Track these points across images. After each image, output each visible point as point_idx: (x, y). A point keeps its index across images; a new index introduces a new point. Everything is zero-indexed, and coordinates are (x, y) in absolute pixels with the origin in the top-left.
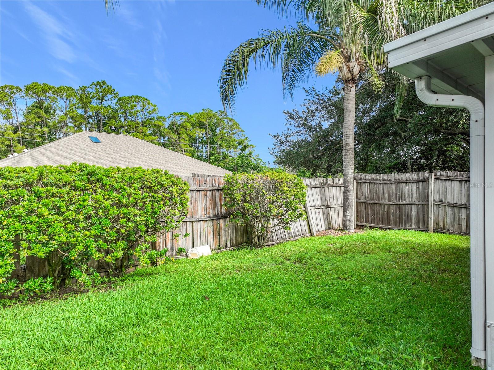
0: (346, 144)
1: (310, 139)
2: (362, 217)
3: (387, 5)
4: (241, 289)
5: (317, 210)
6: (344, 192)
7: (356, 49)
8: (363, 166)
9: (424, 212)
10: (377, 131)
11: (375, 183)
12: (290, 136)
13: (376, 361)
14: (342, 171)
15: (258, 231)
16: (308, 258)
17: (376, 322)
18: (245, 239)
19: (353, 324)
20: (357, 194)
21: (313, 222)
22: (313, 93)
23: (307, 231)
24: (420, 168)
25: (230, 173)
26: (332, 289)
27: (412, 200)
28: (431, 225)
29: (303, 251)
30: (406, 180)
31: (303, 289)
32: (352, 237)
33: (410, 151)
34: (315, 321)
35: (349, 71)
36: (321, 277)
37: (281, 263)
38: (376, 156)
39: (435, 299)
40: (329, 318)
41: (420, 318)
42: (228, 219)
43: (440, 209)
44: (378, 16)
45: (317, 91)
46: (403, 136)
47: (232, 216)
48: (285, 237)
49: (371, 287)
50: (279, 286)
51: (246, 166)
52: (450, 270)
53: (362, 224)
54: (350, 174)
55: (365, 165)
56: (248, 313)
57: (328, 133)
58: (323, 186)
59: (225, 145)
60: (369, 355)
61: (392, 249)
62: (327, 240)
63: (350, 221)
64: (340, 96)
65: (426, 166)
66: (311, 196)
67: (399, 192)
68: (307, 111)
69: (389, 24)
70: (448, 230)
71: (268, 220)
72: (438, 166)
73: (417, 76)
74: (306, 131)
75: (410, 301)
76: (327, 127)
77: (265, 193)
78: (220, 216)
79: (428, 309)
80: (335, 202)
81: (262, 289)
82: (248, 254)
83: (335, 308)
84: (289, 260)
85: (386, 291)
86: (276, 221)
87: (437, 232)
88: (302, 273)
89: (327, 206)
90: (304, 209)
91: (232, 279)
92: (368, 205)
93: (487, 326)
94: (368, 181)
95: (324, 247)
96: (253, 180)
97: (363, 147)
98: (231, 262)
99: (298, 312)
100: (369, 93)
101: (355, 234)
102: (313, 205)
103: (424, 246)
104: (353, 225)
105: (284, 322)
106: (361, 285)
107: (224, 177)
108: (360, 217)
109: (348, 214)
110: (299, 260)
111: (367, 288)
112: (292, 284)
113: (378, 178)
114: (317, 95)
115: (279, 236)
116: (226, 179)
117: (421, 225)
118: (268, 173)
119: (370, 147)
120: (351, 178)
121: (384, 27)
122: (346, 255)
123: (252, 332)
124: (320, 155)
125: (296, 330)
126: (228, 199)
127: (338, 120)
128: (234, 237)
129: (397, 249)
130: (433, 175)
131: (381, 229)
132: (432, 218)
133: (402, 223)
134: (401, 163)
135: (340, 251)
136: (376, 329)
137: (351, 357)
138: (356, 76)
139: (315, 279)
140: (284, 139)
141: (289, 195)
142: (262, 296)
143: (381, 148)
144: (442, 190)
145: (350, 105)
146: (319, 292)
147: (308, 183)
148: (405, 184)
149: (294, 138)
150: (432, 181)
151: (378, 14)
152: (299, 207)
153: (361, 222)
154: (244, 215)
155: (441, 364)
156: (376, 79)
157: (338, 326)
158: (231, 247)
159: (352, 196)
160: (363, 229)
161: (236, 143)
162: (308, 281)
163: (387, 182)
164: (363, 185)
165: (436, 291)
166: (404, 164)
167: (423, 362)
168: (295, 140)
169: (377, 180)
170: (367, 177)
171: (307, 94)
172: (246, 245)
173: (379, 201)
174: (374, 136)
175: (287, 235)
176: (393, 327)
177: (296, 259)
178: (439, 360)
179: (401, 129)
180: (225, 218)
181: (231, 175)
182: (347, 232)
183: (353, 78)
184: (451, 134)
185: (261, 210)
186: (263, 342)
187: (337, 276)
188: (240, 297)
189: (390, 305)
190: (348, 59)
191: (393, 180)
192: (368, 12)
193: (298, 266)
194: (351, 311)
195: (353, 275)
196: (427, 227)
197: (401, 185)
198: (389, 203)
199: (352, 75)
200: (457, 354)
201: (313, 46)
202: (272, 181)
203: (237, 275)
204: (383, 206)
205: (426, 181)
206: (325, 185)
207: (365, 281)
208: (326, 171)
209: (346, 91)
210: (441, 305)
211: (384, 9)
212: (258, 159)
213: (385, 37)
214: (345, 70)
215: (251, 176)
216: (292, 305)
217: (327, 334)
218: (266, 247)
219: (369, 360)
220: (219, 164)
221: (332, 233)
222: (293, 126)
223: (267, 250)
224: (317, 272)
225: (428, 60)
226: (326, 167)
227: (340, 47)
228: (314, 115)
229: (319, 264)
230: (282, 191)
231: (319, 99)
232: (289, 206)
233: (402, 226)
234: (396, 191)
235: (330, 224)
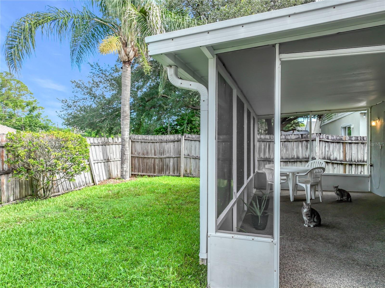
0: (124, 111)
1: (94, 106)
2: (135, 168)
3: (153, 10)
4: (22, 239)
5: (99, 164)
6: (122, 149)
7: (131, 39)
8: (137, 129)
9: (177, 163)
10: (148, 103)
11: (145, 142)
12: (77, 102)
13: (139, 277)
14: (120, 133)
15: (43, 184)
16: (90, 204)
17: (141, 247)
18: (30, 192)
19: (124, 251)
20: (132, 150)
21: (96, 173)
22: (98, 68)
23: (91, 181)
24: (177, 132)
25: (14, 131)
26: (109, 227)
27: (170, 155)
28: (182, 172)
29: (86, 198)
30: (167, 140)
31: (84, 231)
32: (127, 184)
33: (170, 120)
34: (92, 255)
35: (126, 54)
36: (100, 218)
37: (65, 211)
38: (146, 122)
39: (182, 223)
40: (105, 250)
41: (172, 238)
42: (10, 175)
43: (188, 160)
44: (147, 17)
45: (100, 67)
46: (165, 108)
47: (15, 172)
48: (70, 187)
49: (139, 221)
50: (62, 230)
51: (34, 126)
52: (192, 202)
53: (136, 173)
54: (126, 135)
55: (139, 129)
56: (27, 260)
57: (110, 102)
58: (105, 144)
59: (11, 105)
60: (134, 273)
61: (156, 191)
62: (107, 188)
63: (126, 171)
64: (120, 73)
65: (180, 130)
66: (94, 152)
67: (162, 149)
68: (92, 82)
69: (155, 24)
70: (192, 175)
71: (53, 174)
72: (188, 131)
73: (169, 65)
74: (91, 99)
75: (166, 227)
76: (110, 97)
77: (51, 150)
78: (2, 172)
79: (177, 231)
80: (115, 157)
81: (44, 236)
82: (32, 206)
83: (110, 242)
84: (72, 207)
85: (150, 222)
86: (61, 174)
87: (186, 176)
88: (83, 217)
89: (108, 161)
90: (88, 163)
91: (13, 231)
92: (140, 159)
93: (208, 236)
94: (140, 141)
95: (104, 194)
96: (38, 138)
97: (137, 115)
98: (14, 215)
99: (78, 250)
100: (141, 74)
101: (130, 181)
102: (96, 159)
103: (177, 187)
104: (128, 175)
105: (63, 261)
106: (131, 220)
107: (7, 135)
108: (134, 168)
109: (125, 166)
110: (82, 206)
111: (136, 222)
112: (73, 228)
113: (147, 138)
114: (100, 70)
115: (65, 188)
116: (9, 137)
117: (176, 172)
118: (54, 132)
119: (142, 115)
120: (127, 138)
121: (152, 26)
122: (121, 199)
123: (30, 278)
124: (103, 119)
125: (75, 266)
126: (10, 156)
127: (118, 92)
128: (17, 191)
129: (159, 190)
130: (183, 136)
131: (149, 176)
132: (183, 167)
133: (164, 171)
134: (164, 128)
135: (117, 195)
136: (141, 252)
137: (121, 279)
138: (131, 60)
139: (94, 221)
140: (71, 103)
141: (74, 152)
142: (44, 242)
143: (149, 116)
144: (189, 147)
145: (127, 81)
146: (97, 230)
147: (92, 142)
148: (166, 143)
149: (81, 104)
150: (183, 141)
151: (147, 15)
152: (83, 162)
153: (134, 172)
154: (28, 170)
155: (183, 268)
156: (146, 64)
157: (112, 256)
158: (14, 200)
159: (128, 152)
160: (136, 177)
161: (24, 104)
162: (88, 223)
163: (154, 141)
164: (136, 144)
165: (183, 218)
166: (166, 129)
167: (171, 270)
168: (82, 105)
169: (146, 140)
170: (140, 138)
171: (92, 68)
172: (30, 198)
173: (148, 155)
174: (145, 107)
175: (72, 186)
176: (153, 248)
177: (79, 206)
178: (181, 265)
179: (164, 103)
180: (7, 174)
181: (15, 133)
182: (124, 180)
183: (129, 61)
184: (195, 109)
185: (46, 165)
186: (42, 284)
187: (113, 216)
188: (20, 247)
189: (152, 232)
190: (125, 45)
191: (158, 140)
192: (140, 12)
193: (80, 211)
194: (123, 242)
195: (126, 214)
196: (180, 174)
197: (163, 144)
198: (155, 157)
199: (128, 58)
200: (193, 258)
201: (98, 29)
202: (57, 139)
203: (18, 227)
204: (150, 159)
205: (179, 141)
206: (107, 143)
207: (135, 217)
208: (108, 132)
209: (124, 70)
210: (185, 226)
211: (152, 12)
212: (47, 120)
213: (152, 33)
214: (123, 53)
215: (36, 134)
216: (73, 245)
217: (102, 263)
218: (52, 198)
219: (134, 278)
220: (4, 123)
221: (112, 181)
222: (79, 93)
223: (52, 200)
224: (96, 214)
225: (176, 55)
226: (107, 129)
227: (119, 35)
228: (98, 86)
229: (98, 208)
230: (67, 148)
231: (102, 73)
232: (73, 160)
233: (163, 174)
234: (160, 148)
235: (110, 175)
